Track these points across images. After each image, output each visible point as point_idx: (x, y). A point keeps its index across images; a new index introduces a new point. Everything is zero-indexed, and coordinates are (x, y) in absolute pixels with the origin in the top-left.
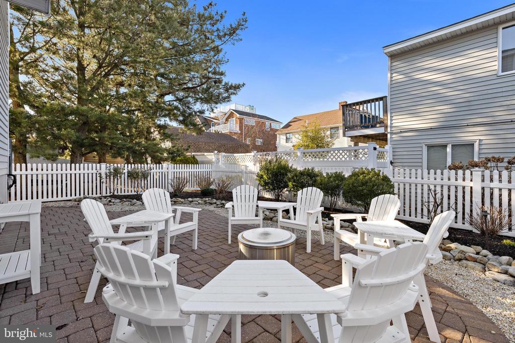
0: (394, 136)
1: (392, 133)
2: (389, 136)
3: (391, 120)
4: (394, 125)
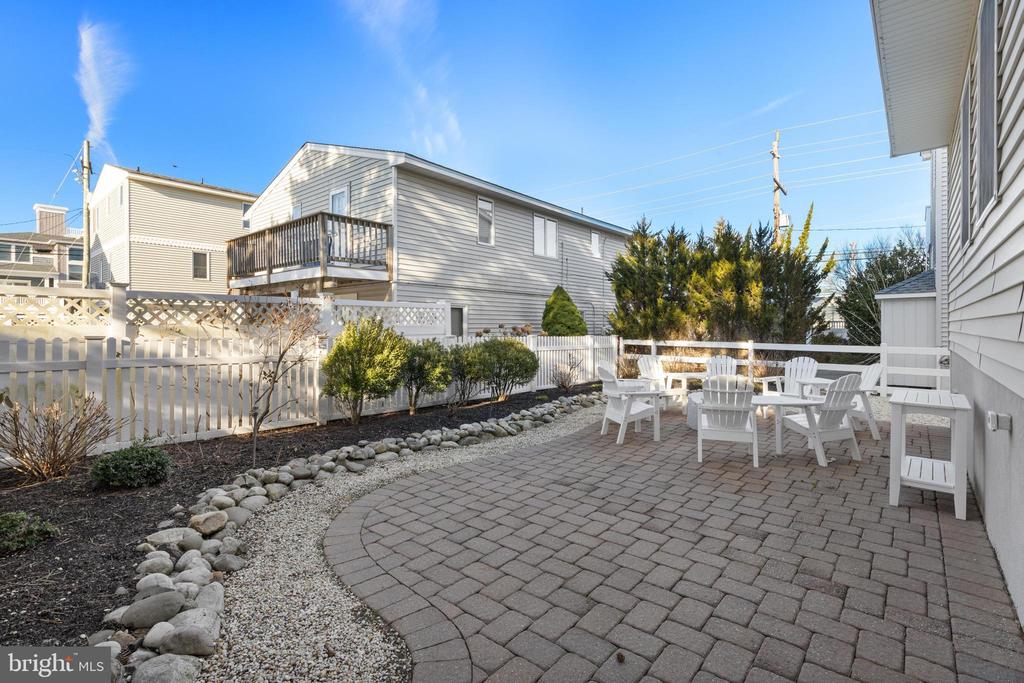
0: (400, 288)
1: (399, 284)
2: (394, 286)
3: (399, 264)
4: (402, 272)
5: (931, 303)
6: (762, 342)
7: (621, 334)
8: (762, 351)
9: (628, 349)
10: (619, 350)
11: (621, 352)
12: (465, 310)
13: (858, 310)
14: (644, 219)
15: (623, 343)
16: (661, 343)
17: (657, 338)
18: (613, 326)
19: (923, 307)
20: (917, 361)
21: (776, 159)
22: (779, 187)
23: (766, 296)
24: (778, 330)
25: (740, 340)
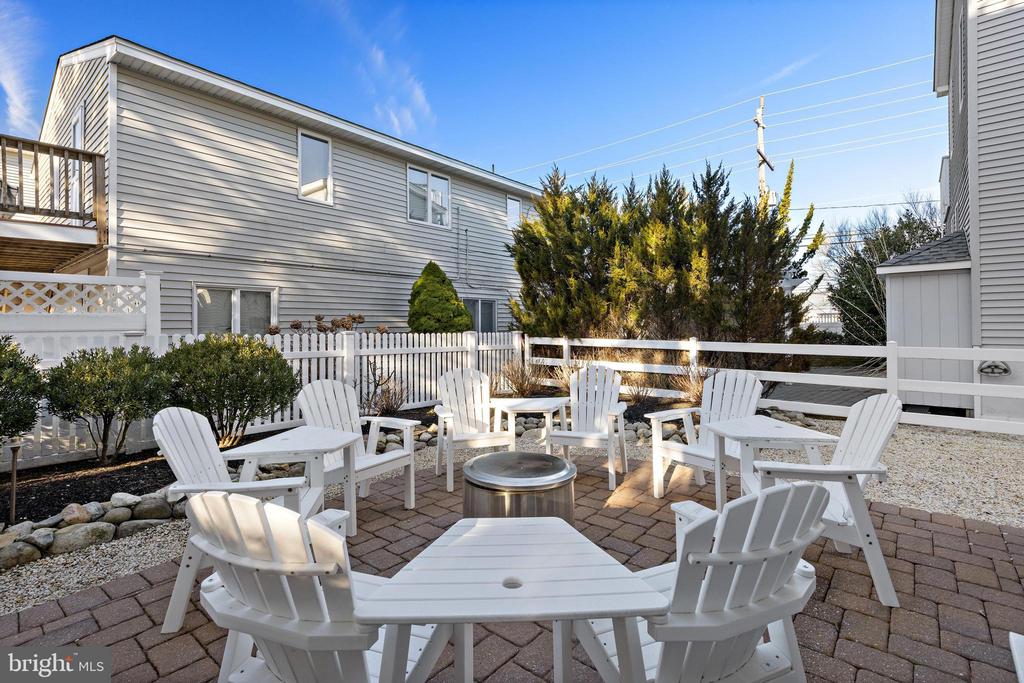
0: (125, 258)
1: (120, 250)
2: (112, 255)
3: (120, 219)
4: (126, 231)
5: (962, 279)
6: (710, 339)
7: (528, 330)
8: (711, 353)
9: (537, 350)
10: (523, 352)
11: (527, 356)
12: (275, 296)
13: (854, 298)
14: (556, 170)
15: (529, 341)
16: (576, 343)
17: (571, 336)
18: (518, 320)
19: (951, 285)
20: (940, 370)
21: (760, 129)
22: (764, 161)
23: (714, 271)
24: (733, 322)
25: (681, 337)
